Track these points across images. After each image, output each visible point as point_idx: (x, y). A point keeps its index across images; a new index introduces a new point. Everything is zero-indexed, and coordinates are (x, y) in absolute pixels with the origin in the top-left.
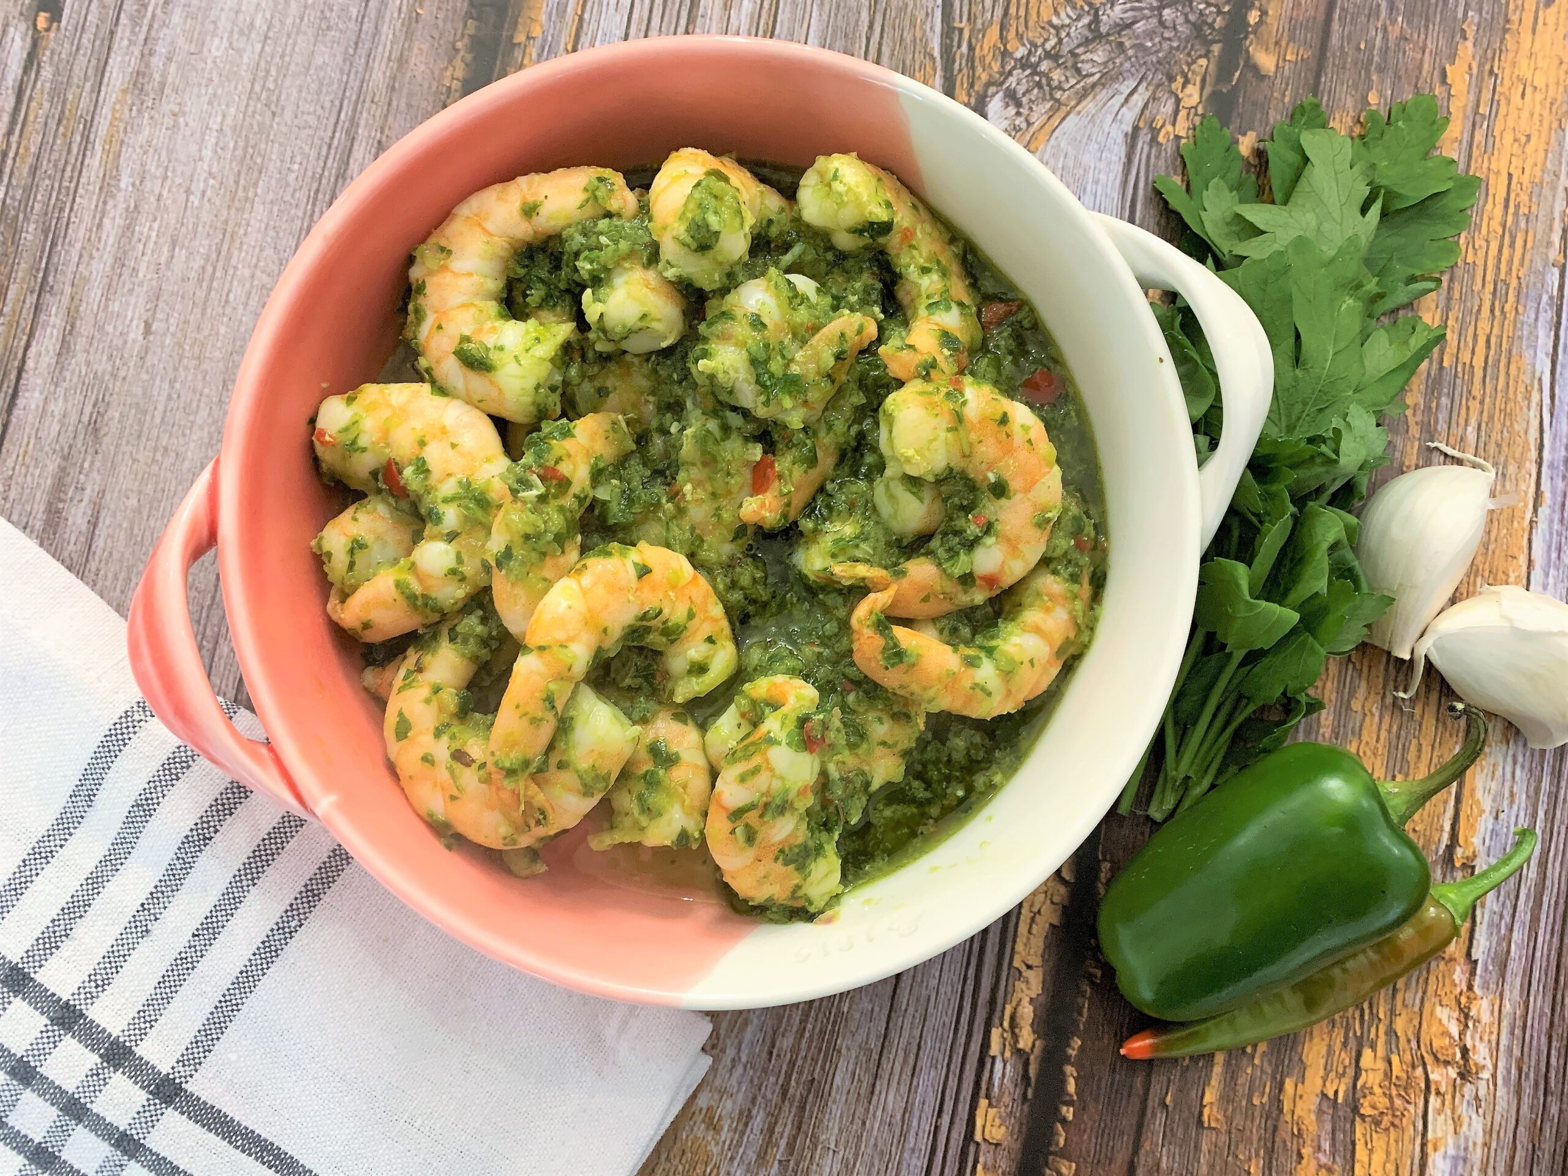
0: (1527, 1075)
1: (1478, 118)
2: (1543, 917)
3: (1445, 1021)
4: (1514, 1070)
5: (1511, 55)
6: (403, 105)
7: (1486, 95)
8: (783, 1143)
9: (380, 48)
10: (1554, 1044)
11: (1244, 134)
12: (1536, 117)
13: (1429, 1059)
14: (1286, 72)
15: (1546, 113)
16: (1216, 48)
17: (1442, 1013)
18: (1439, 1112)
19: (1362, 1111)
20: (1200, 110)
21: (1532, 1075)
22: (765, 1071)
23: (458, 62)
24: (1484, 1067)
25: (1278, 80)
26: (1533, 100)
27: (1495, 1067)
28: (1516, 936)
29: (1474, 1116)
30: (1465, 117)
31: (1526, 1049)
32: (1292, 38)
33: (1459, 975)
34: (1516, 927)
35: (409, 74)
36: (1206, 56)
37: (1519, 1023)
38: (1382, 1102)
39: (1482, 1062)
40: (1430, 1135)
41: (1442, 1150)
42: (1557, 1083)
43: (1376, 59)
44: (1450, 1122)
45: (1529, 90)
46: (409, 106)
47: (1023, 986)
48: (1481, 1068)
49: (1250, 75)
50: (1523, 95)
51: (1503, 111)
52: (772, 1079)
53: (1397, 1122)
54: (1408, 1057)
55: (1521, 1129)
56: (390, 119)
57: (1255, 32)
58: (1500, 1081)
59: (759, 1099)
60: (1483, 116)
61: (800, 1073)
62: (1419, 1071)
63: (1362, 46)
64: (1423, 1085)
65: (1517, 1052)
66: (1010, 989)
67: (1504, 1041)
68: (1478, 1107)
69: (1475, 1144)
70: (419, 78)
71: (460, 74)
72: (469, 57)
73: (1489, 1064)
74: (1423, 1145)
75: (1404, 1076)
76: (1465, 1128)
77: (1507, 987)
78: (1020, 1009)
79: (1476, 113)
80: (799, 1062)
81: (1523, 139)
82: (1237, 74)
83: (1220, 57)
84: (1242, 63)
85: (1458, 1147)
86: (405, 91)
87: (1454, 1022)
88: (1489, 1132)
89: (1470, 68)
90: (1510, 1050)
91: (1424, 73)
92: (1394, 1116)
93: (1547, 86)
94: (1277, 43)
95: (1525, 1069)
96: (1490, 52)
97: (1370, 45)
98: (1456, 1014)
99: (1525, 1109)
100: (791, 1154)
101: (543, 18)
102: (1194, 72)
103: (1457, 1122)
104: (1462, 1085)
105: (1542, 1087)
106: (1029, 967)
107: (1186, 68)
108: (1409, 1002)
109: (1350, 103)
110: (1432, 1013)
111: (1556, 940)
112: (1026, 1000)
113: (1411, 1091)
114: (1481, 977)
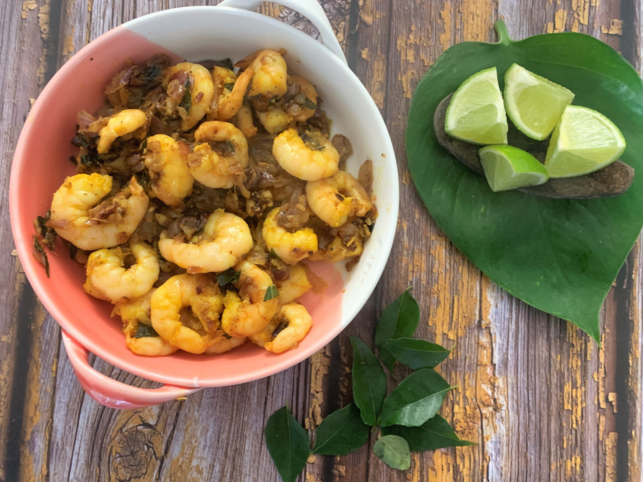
0: (521, 405)
1: (456, 31)
2: (520, 343)
3: (486, 390)
4: (515, 405)
5: (466, 4)
6: (21, 87)
7: (458, 21)
8: (228, 475)
9: (9, 66)
10: (530, 392)
11: (363, 50)
12: (479, 27)
13: (481, 405)
14: (377, 23)
15: (483, 25)
16: (348, 17)
17: (484, 387)
18: (488, 425)
19: (457, 429)
20: (344, 42)
21: (523, 405)
22: (217, 448)
23: (42, 67)
24: (503, 405)
25: (374, 27)
26: (477, 20)
27: (508, 404)
28: (510, 352)
29: (501, 425)
30: (451, 31)
31: (519, 396)
32: (377, 9)
33: (489, 370)
34: (509, 349)
35: (22, 74)
36: (344, 20)
37: (515, 386)
38: (464, 425)
39: (502, 403)
40: (485, 435)
41: (490, 440)
42: (533, 406)
43: (412, 13)
44: (492, 428)
45: (475, 17)
46: (24, 87)
47: (316, 400)
48: (502, 406)
49: (363, 26)
50: (473, 19)
51: (466, 27)
52: (221, 451)
53: (471, 431)
54: (472, 406)
55: (521, 427)
56: (17, 93)
57: (362, 9)
58: (510, 410)
59: (216, 460)
60: (458, 30)
61: (231, 447)
62: (478, 410)
63: (406, 8)
64: (480, 416)
65: (515, 397)
66: (311, 402)
67: (510, 394)
68: (503, 421)
69: (503, 435)
70: (27, 75)
71: (43, 71)
72: (45, 64)
73: (505, 403)
74: (483, 439)
75: (471, 413)
76: (498, 430)
77: (509, 373)
78: (315, 410)
79: (455, 28)
80: (230, 443)
81: (475, 36)
82: (357, 26)
83: (350, 20)
84: (358, 21)
85: (496, 438)
86: (21, 81)
87: (489, 389)
88: (508, 430)
89: (450, 11)
90: (513, 397)
91: (432, 16)
92: (470, 429)
93: (482, 14)
94: (372, 12)
95: (519, 403)
96: (457, 4)
97: (409, 8)
98: (490, 386)
99: (521, 419)
100: (232, 479)
101: (74, 43)
102: (340, 28)
103: (495, 428)
104: (495, 413)
105: (527, 409)
106: (317, 392)
107: (336, 27)
108: (470, 384)
109: (404, 31)
110: (480, 387)
111: (526, 351)
112: (317, 405)
113: (475, 419)
114: (498, 370)
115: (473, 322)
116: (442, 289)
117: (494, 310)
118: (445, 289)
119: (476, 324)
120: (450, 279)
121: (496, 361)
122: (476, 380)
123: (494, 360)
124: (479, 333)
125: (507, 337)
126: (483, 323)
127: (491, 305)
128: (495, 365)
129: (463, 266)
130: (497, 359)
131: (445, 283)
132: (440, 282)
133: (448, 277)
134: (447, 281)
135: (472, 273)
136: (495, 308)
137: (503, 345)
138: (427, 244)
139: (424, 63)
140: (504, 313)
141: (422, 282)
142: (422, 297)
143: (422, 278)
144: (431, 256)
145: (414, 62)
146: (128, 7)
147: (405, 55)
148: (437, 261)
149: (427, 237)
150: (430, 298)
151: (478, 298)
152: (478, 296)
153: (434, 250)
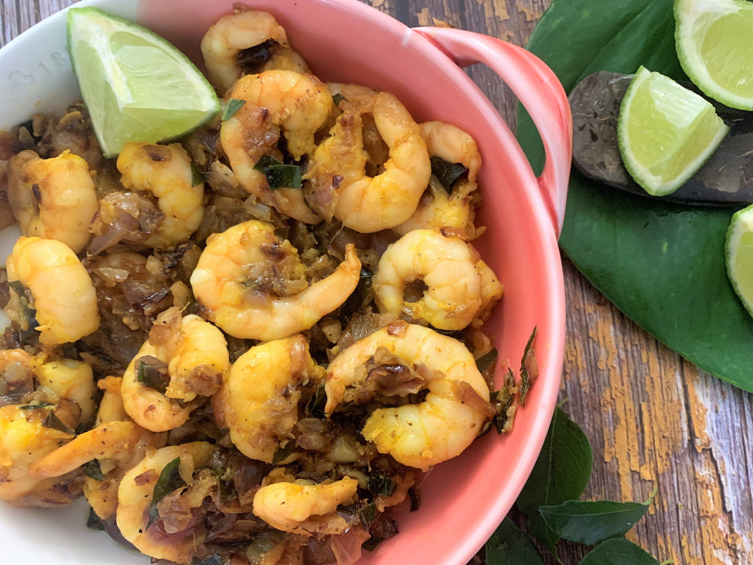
3: (721, 559)
17: (718, 554)
33: (722, 524)
87: (728, 557)
108: (693, 553)
110: (711, 556)
114: (737, 521)
115: (680, 444)
116: (619, 395)
117: (714, 419)
118: (623, 395)
119: (686, 446)
120: (629, 376)
121: (731, 506)
122: (702, 544)
123: (727, 505)
124: (693, 461)
125: (743, 461)
126: (698, 442)
127: (707, 410)
128: (731, 512)
129: (648, 350)
130: (732, 502)
131: (623, 384)
132: (613, 385)
133: (625, 374)
134: (625, 379)
135: (664, 359)
136: (714, 414)
137: (739, 477)
138: (580, 321)
139: (525, 17)
140: (732, 421)
141: (583, 390)
142: (586, 415)
143: (581, 382)
144: (591, 341)
145: (508, 18)
146: (25, 9)
147: (491, 9)
148: (603, 349)
149: (579, 310)
150: (600, 414)
151: (683, 402)
152: (682, 398)
153: (595, 330)
